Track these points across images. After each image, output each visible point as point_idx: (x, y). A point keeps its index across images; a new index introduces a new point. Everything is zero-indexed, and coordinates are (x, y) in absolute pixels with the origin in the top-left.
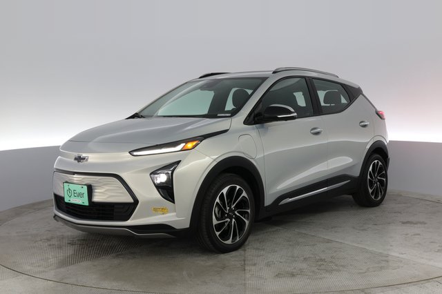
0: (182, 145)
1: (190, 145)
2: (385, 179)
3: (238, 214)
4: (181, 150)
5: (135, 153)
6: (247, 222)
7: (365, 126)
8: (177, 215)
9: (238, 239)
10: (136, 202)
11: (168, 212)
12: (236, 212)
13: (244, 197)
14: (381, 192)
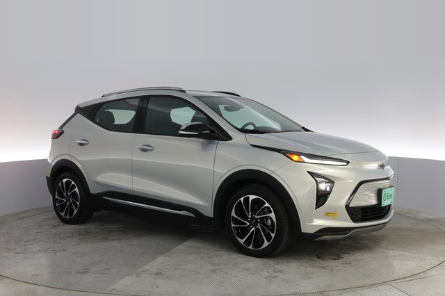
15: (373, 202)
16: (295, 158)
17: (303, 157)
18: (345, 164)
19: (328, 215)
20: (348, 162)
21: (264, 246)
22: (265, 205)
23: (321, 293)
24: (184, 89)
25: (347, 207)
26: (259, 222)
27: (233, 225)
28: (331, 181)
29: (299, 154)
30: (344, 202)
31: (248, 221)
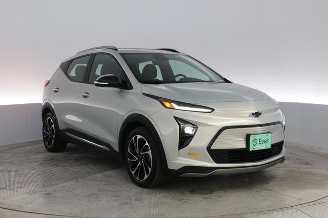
15: (242, 145)
16: (168, 105)
17: (173, 104)
18: (210, 111)
19: (190, 155)
20: (213, 110)
21: (145, 179)
22: (146, 144)
24: (117, 47)
25: (208, 148)
26: (143, 158)
27: (129, 160)
28: (195, 126)
29: (170, 101)
30: (205, 144)
31: (137, 157)
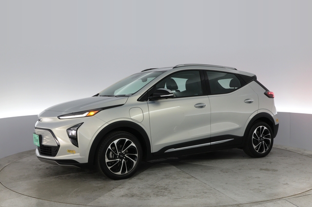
0: (87, 113)
1: (92, 113)
2: (270, 139)
3: (127, 157)
4: (86, 116)
5: (61, 118)
6: (135, 162)
7: (250, 102)
8: (81, 155)
9: (127, 172)
10: (59, 146)
11: (76, 153)
12: (125, 155)
13: (132, 146)
14: (266, 148)
23: (238, 205)
